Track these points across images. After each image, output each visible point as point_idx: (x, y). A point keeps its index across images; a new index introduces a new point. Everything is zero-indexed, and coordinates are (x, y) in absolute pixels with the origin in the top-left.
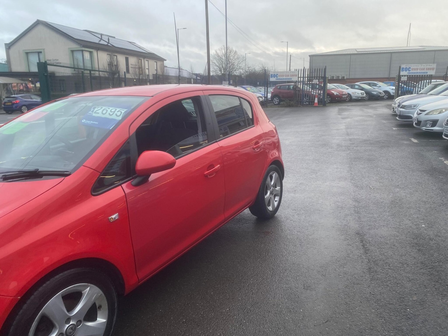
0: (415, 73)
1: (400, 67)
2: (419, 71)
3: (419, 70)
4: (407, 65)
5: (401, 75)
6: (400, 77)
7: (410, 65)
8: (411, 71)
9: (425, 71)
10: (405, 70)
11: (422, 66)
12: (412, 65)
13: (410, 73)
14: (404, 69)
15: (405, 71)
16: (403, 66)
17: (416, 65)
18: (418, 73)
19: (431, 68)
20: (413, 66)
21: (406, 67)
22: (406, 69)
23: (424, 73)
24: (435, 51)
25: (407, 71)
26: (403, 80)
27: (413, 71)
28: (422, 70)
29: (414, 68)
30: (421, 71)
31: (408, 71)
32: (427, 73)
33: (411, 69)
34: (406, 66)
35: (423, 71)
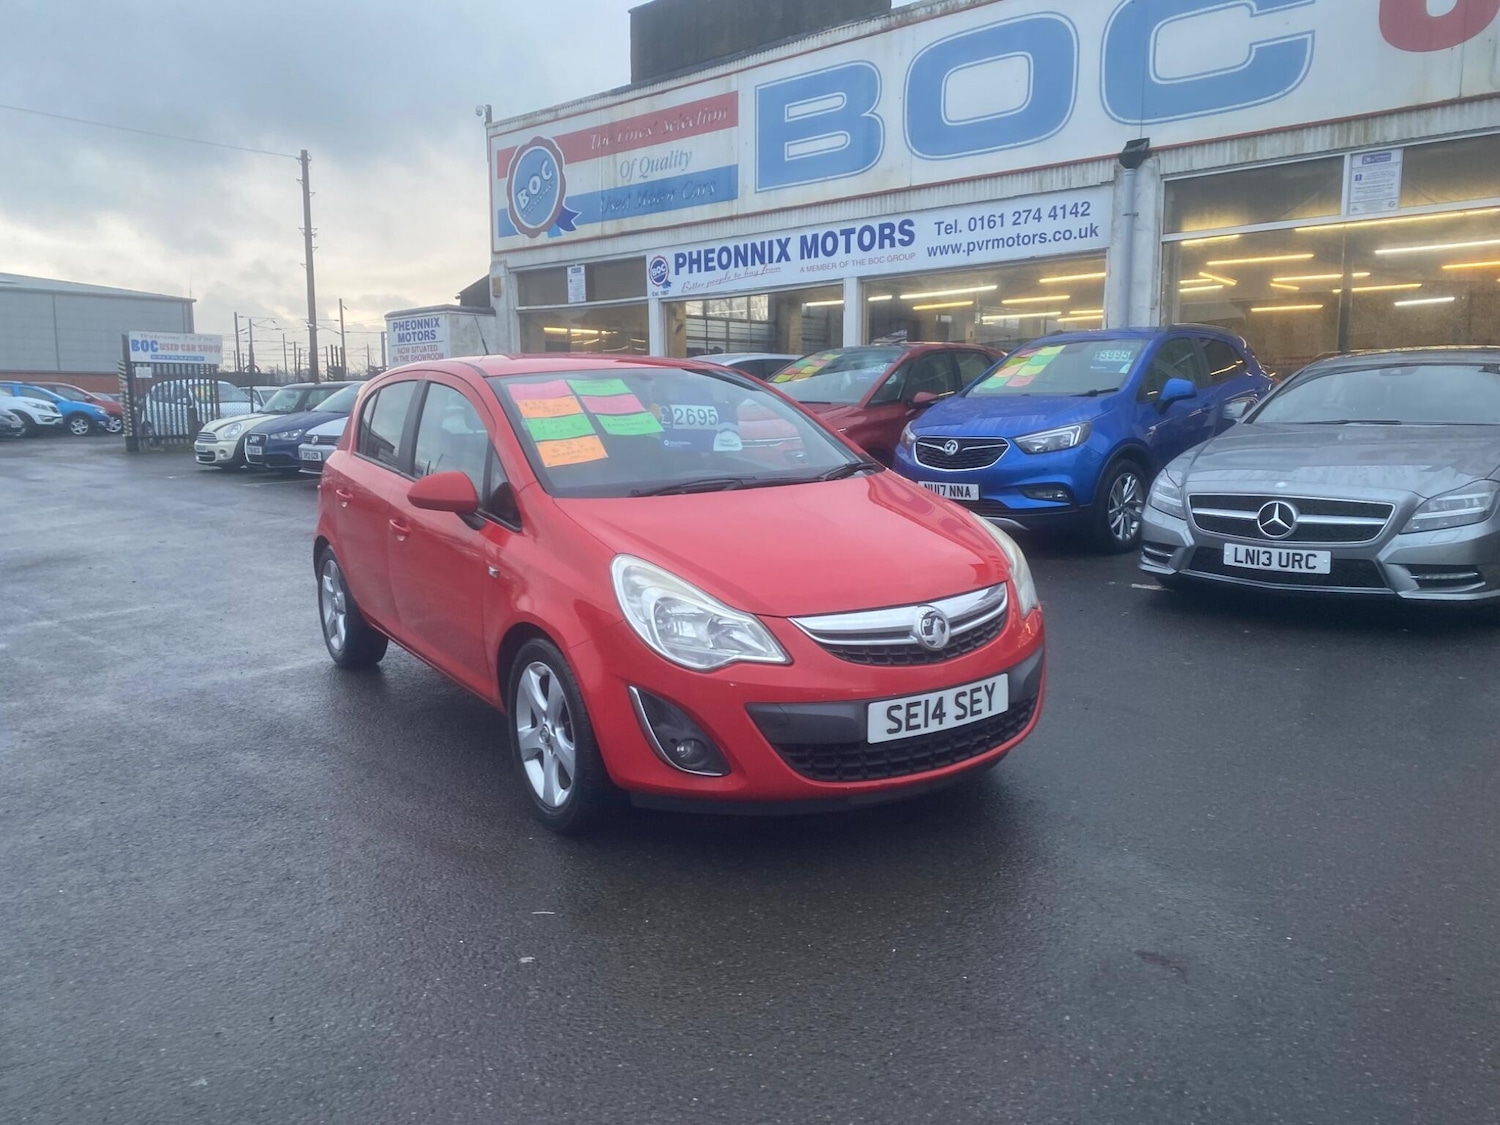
0: (170, 358)
1: (125, 339)
2: (180, 353)
3: (180, 349)
4: (147, 333)
5: (132, 360)
6: (130, 366)
7: (154, 334)
8: (160, 352)
9: (197, 353)
10: (142, 346)
11: (186, 338)
12: (159, 334)
13: (157, 357)
14: (139, 345)
15: (143, 350)
16: (134, 336)
17: (172, 335)
18: (178, 357)
19: (211, 346)
20: (162, 338)
21: (144, 339)
22: (146, 346)
23: (196, 358)
24: (53, 293)
25: (147, 350)
26: (143, 376)
27: (165, 353)
28: (189, 349)
29: (167, 345)
30: (187, 354)
31: (150, 352)
32: (203, 359)
33: (158, 346)
34: (142, 335)
35: (192, 354)
